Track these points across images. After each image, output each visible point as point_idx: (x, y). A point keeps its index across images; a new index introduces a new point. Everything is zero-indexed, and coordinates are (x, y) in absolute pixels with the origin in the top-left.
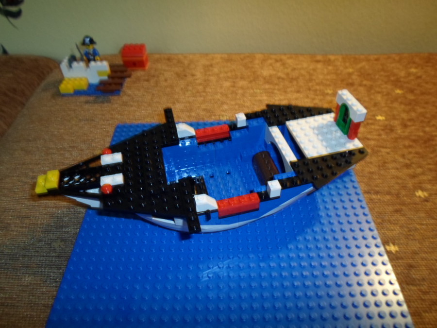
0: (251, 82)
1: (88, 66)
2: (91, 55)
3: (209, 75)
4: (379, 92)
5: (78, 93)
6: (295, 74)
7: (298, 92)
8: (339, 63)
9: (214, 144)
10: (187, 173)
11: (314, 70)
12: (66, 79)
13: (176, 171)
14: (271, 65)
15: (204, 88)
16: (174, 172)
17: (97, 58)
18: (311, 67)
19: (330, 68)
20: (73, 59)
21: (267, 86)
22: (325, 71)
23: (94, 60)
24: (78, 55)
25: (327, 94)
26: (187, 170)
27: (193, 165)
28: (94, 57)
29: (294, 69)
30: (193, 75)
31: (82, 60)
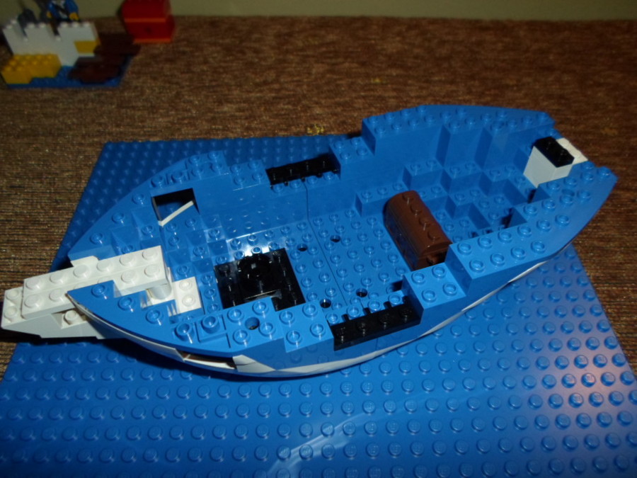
0: (363, 64)
1: (56, 33)
2: (62, 10)
3: (287, 52)
4: (599, 85)
5: (39, 83)
6: (444, 51)
7: (452, 82)
8: (522, 33)
9: (303, 181)
10: (251, 243)
11: (479, 43)
12: (17, 58)
13: (228, 241)
14: (399, 34)
15: (278, 76)
16: (224, 241)
17: (73, 15)
18: (474, 39)
19: (507, 40)
20: (26, 18)
21: (394, 72)
22: (500, 46)
23: (69, 21)
24: (36, 10)
25: (507, 86)
26: (250, 237)
27: (263, 227)
28: (68, 14)
29: (442, 43)
30: (256, 51)
31: (43, 19)
